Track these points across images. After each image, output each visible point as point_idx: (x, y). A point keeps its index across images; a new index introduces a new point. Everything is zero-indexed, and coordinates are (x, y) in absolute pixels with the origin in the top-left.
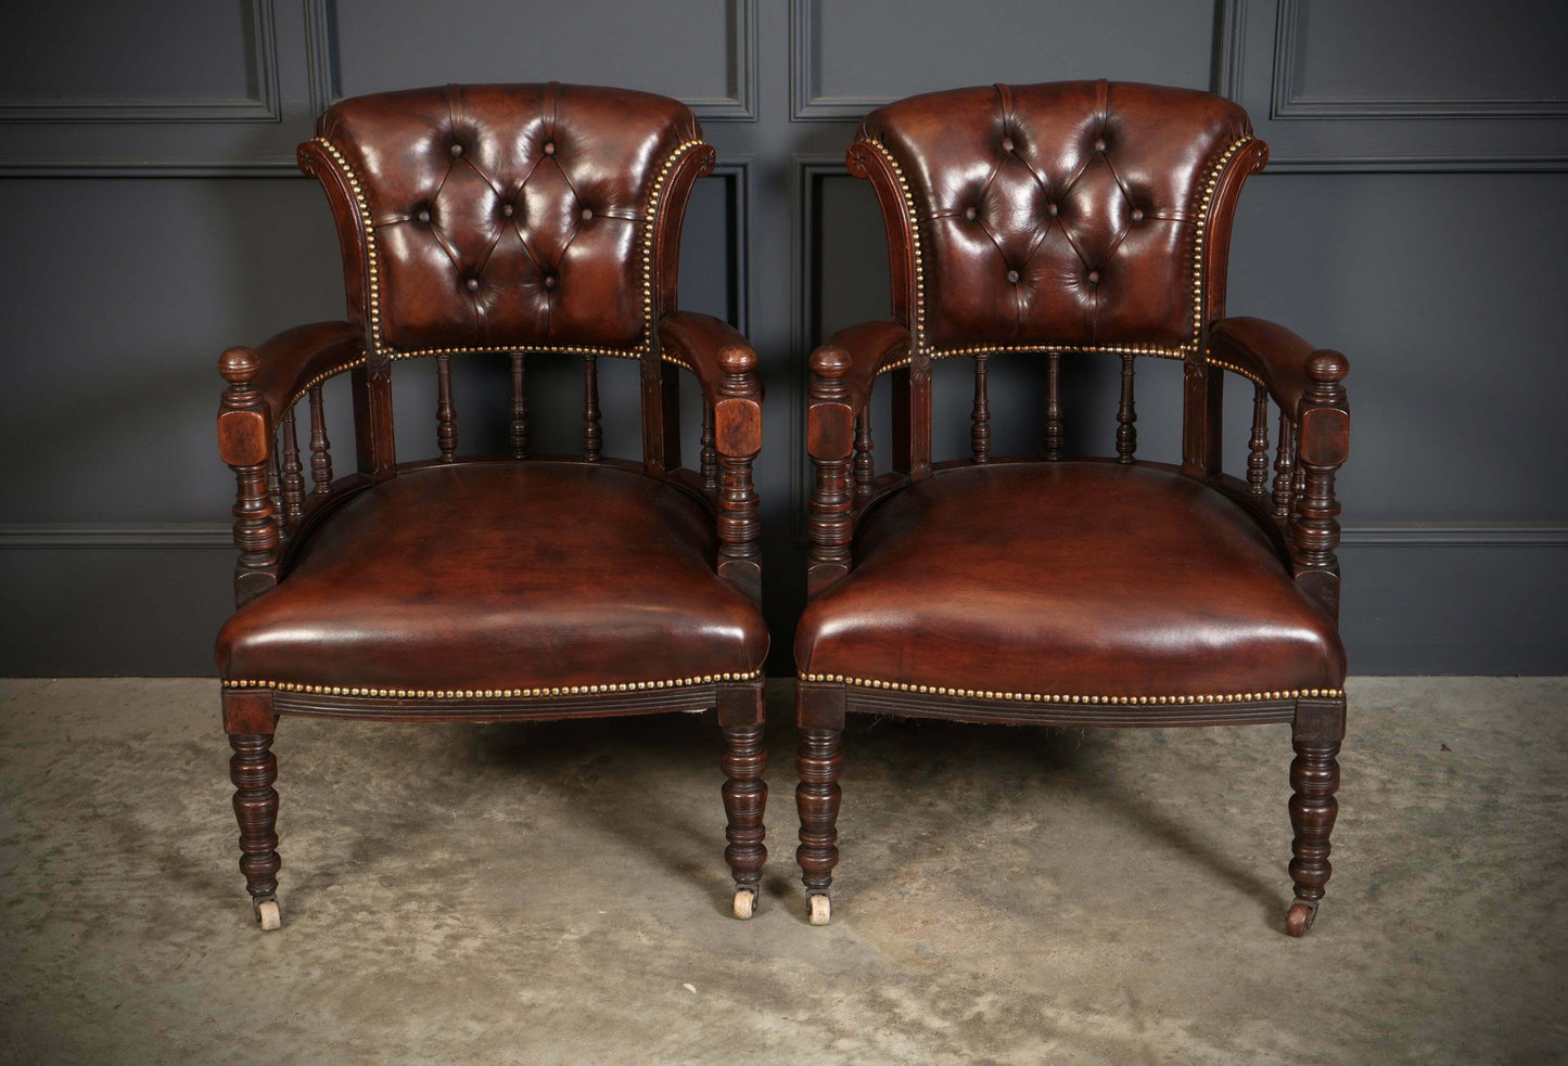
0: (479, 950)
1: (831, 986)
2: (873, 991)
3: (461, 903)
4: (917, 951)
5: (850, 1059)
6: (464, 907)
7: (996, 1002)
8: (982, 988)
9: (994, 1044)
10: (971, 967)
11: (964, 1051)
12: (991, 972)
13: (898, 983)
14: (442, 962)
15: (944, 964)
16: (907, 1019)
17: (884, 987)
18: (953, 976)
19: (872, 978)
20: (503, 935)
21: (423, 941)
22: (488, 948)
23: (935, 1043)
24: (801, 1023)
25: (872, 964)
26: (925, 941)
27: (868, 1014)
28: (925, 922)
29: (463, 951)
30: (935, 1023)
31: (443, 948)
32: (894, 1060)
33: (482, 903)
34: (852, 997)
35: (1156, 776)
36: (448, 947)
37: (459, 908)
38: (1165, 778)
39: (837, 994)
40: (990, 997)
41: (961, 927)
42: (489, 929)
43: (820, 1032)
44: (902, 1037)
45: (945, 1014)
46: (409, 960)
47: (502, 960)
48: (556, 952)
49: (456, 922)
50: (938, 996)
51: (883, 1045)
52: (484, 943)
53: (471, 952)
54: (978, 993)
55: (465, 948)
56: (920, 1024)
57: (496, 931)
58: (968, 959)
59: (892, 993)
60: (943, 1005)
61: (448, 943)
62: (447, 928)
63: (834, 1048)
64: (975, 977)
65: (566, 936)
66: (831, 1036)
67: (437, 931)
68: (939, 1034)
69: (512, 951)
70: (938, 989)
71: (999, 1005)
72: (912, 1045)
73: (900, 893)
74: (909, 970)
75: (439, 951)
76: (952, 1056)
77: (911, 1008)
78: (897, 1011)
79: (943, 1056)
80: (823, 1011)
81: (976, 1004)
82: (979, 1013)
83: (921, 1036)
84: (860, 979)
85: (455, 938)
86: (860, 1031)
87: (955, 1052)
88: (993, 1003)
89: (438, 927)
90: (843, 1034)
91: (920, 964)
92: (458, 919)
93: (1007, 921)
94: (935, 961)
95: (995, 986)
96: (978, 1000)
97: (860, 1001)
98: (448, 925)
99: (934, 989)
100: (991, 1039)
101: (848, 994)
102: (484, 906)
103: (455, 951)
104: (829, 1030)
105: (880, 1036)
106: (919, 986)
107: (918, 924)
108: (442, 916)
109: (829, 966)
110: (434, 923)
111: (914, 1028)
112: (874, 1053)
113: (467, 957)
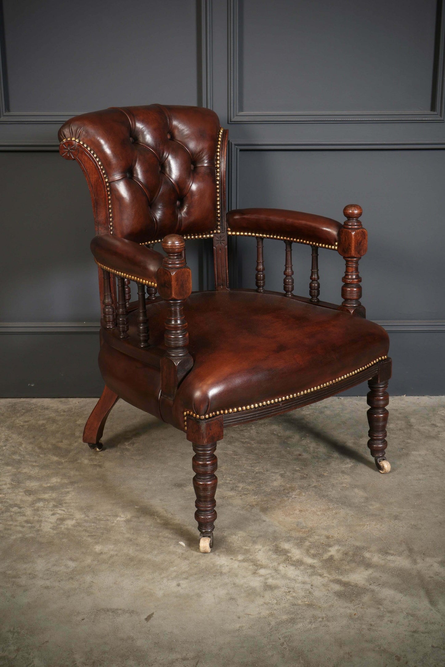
0: (74, 526)
1: (255, 542)
2: (276, 545)
3: (66, 503)
4: (297, 525)
5: (266, 579)
6: (67, 505)
7: (340, 550)
8: (332, 543)
9: (340, 571)
10: (325, 533)
11: (325, 575)
12: (336, 535)
13: (289, 541)
14: (55, 532)
15: (311, 531)
16: (294, 559)
17: (282, 543)
18: (316, 537)
19: (275, 539)
20: (86, 518)
21: (46, 521)
22: (78, 525)
23: (309, 571)
24: (240, 561)
25: (275, 531)
26: (301, 520)
27: (274, 556)
28: (301, 511)
29: (66, 526)
30: (309, 561)
31: (55, 525)
32: (289, 580)
33: (76, 503)
34: (265, 548)
35: (409, 441)
36: (59, 524)
37: (64, 505)
38: (414, 442)
39: (258, 547)
40: (336, 547)
41: (319, 513)
42: (79, 516)
43: (249, 566)
44: (292, 568)
45: (314, 556)
46: (38, 531)
47: (86, 531)
48: (113, 526)
49: (63, 512)
50: (310, 547)
51: (283, 572)
52: (77, 522)
53: (70, 527)
54: (330, 546)
55: (67, 525)
56: (301, 561)
57: (83, 516)
58: (324, 529)
59: (286, 546)
60: (312, 551)
61: (58, 522)
62: (58, 515)
63: (257, 574)
64: (328, 537)
65: (118, 519)
66: (256, 568)
67: (53, 517)
68: (312, 566)
69: (91, 526)
70: (310, 544)
71: (341, 551)
72: (297, 572)
73: (287, 497)
74: (294, 534)
75: (54, 526)
76: (319, 577)
77: (296, 553)
78: (289, 555)
79: (314, 577)
80: (251, 555)
81: (329, 551)
82: (331, 556)
83: (302, 568)
84: (269, 539)
85: (62, 520)
86: (271, 565)
87: (321, 575)
88: (338, 551)
89: (53, 514)
90: (262, 567)
91: (299, 531)
92: (64, 511)
93: (342, 510)
94: (307, 530)
95: (339, 542)
96: (330, 549)
97: (270, 550)
98: (58, 514)
99: (307, 543)
100: (338, 569)
101: (263, 546)
102: (77, 504)
103: (61, 526)
104: (255, 565)
105: (281, 568)
106: (300, 541)
107: (297, 512)
108: (56, 509)
109: (253, 532)
110: (51, 513)
111: (298, 563)
112: (278, 576)
113: (68, 529)
